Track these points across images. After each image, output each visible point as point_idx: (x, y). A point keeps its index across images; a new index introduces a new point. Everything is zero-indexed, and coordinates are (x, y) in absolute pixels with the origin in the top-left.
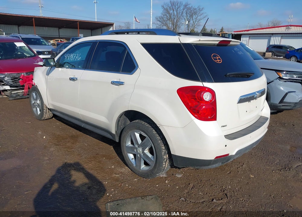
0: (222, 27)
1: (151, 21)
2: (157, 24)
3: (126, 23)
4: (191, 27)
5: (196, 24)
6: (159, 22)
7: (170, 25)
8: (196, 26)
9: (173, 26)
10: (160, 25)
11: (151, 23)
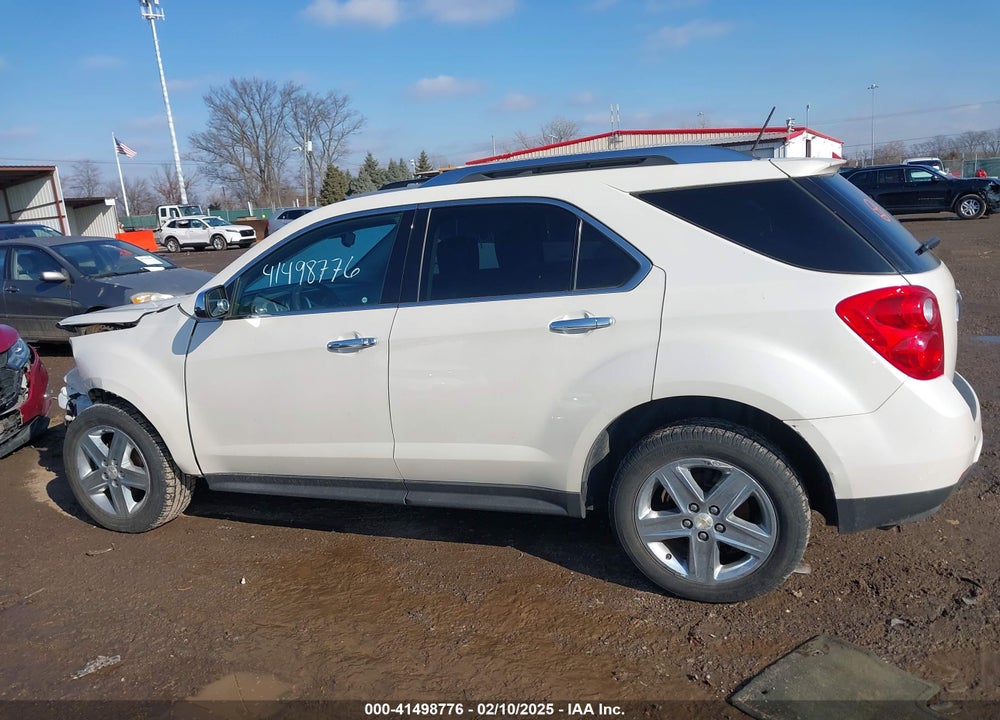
0: (423, 153)
1: (176, 150)
2: (201, 159)
3: (79, 162)
4: (319, 161)
5: (332, 149)
6: (206, 153)
7: (249, 160)
8: (335, 156)
9: (259, 160)
10: (211, 163)
11: (177, 158)
